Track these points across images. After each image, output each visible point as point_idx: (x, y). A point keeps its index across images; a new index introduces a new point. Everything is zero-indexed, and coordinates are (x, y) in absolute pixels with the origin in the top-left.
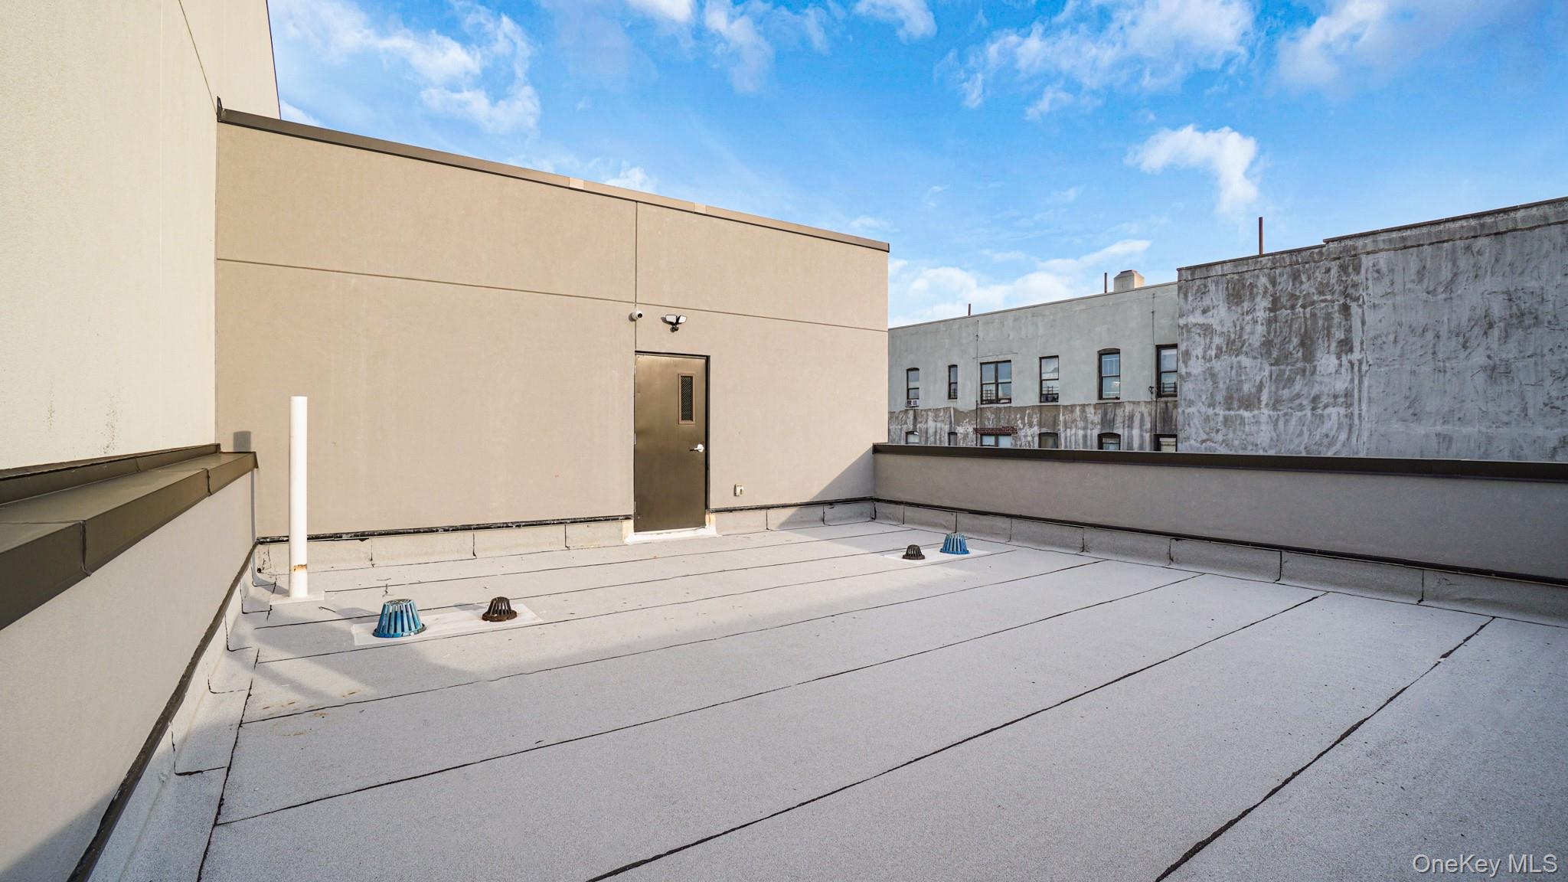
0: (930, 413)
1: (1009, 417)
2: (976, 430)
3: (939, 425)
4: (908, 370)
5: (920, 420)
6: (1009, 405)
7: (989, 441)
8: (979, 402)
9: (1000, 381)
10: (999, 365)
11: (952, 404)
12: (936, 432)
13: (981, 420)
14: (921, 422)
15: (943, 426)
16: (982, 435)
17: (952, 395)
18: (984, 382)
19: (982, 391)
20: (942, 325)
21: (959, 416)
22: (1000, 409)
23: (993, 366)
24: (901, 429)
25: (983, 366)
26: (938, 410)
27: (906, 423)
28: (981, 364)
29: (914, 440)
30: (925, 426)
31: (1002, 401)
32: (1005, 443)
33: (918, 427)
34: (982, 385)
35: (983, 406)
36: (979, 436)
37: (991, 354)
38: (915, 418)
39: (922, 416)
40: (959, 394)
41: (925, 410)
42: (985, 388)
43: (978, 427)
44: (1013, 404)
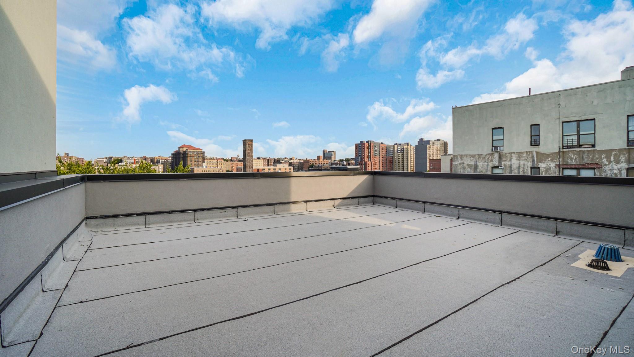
0: (513, 155)
1: (593, 156)
2: (559, 166)
3: (522, 162)
4: (493, 129)
5: (504, 159)
6: (593, 149)
7: (569, 173)
8: (561, 147)
9: (581, 133)
10: (581, 123)
11: (535, 149)
12: (519, 167)
13: (563, 159)
14: (505, 161)
15: (526, 163)
16: (563, 169)
17: (535, 142)
18: (564, 134)
19: (563, 140)
20: (524, 99)
21: (542, 157)
22: (584, 152)
23: (575, 124)
24: (488, 165)
25: (564, 124)
26: (522, 153)
27: (492, 161)
28: (563, 122)
29: (497, 172)
30: (510, 163)
31: (583, 147)
32: (585, 173)
33: (503, 163)
34: (563, 136)
35: (565, 150)
36: (561, 169)
37: (574, 115)
38: (500, 158)
39: (507, 157)
40: (541, 142)
41: (509, 153)
42: (565, 138)
43: (561, 164)
44: (597, 148)
